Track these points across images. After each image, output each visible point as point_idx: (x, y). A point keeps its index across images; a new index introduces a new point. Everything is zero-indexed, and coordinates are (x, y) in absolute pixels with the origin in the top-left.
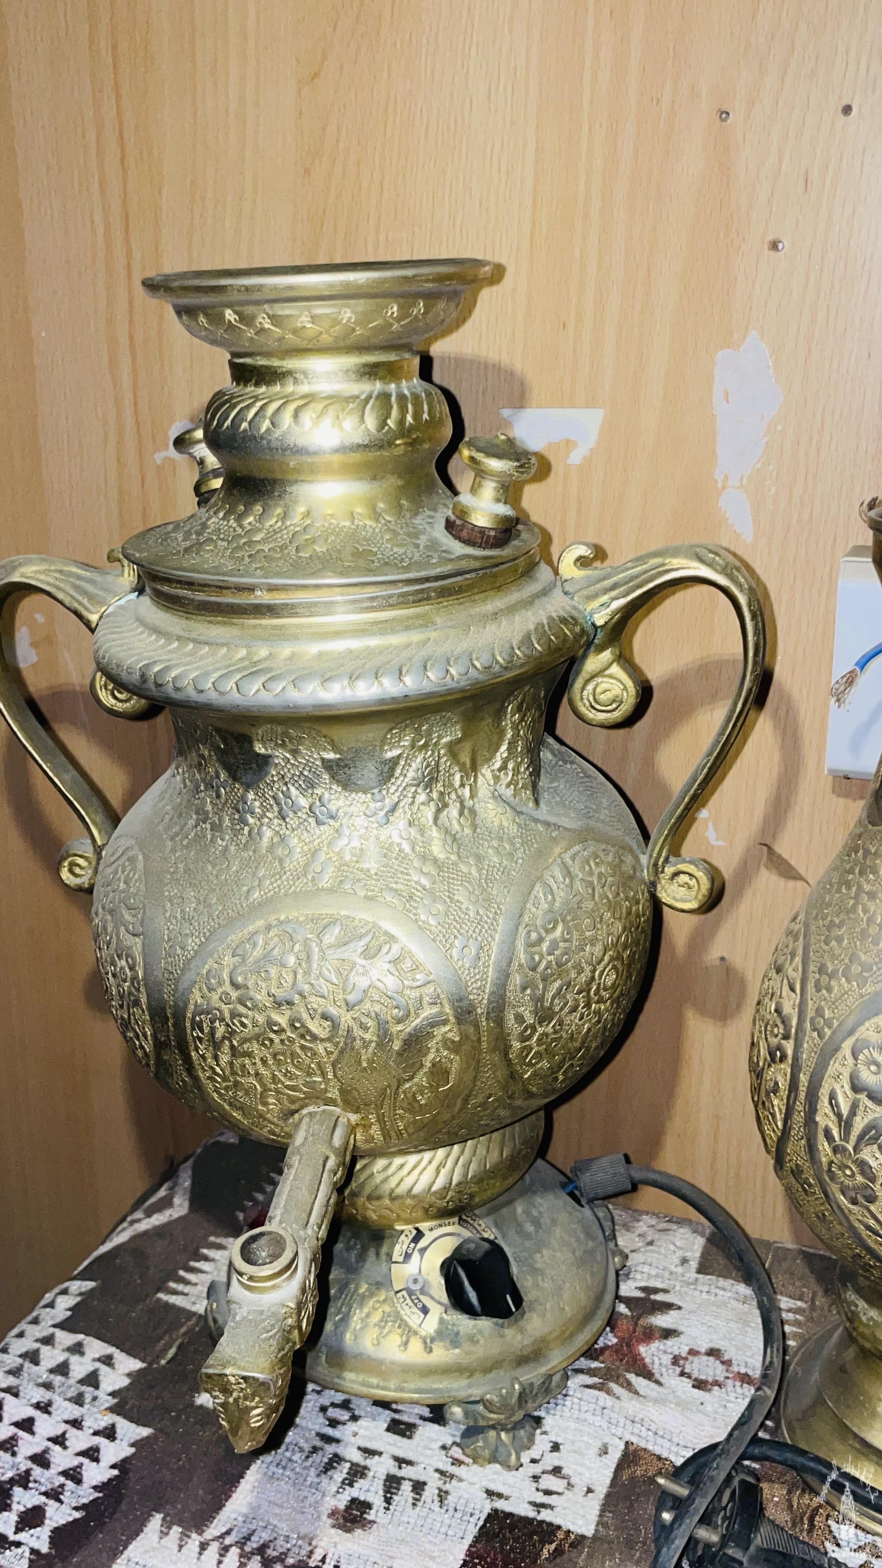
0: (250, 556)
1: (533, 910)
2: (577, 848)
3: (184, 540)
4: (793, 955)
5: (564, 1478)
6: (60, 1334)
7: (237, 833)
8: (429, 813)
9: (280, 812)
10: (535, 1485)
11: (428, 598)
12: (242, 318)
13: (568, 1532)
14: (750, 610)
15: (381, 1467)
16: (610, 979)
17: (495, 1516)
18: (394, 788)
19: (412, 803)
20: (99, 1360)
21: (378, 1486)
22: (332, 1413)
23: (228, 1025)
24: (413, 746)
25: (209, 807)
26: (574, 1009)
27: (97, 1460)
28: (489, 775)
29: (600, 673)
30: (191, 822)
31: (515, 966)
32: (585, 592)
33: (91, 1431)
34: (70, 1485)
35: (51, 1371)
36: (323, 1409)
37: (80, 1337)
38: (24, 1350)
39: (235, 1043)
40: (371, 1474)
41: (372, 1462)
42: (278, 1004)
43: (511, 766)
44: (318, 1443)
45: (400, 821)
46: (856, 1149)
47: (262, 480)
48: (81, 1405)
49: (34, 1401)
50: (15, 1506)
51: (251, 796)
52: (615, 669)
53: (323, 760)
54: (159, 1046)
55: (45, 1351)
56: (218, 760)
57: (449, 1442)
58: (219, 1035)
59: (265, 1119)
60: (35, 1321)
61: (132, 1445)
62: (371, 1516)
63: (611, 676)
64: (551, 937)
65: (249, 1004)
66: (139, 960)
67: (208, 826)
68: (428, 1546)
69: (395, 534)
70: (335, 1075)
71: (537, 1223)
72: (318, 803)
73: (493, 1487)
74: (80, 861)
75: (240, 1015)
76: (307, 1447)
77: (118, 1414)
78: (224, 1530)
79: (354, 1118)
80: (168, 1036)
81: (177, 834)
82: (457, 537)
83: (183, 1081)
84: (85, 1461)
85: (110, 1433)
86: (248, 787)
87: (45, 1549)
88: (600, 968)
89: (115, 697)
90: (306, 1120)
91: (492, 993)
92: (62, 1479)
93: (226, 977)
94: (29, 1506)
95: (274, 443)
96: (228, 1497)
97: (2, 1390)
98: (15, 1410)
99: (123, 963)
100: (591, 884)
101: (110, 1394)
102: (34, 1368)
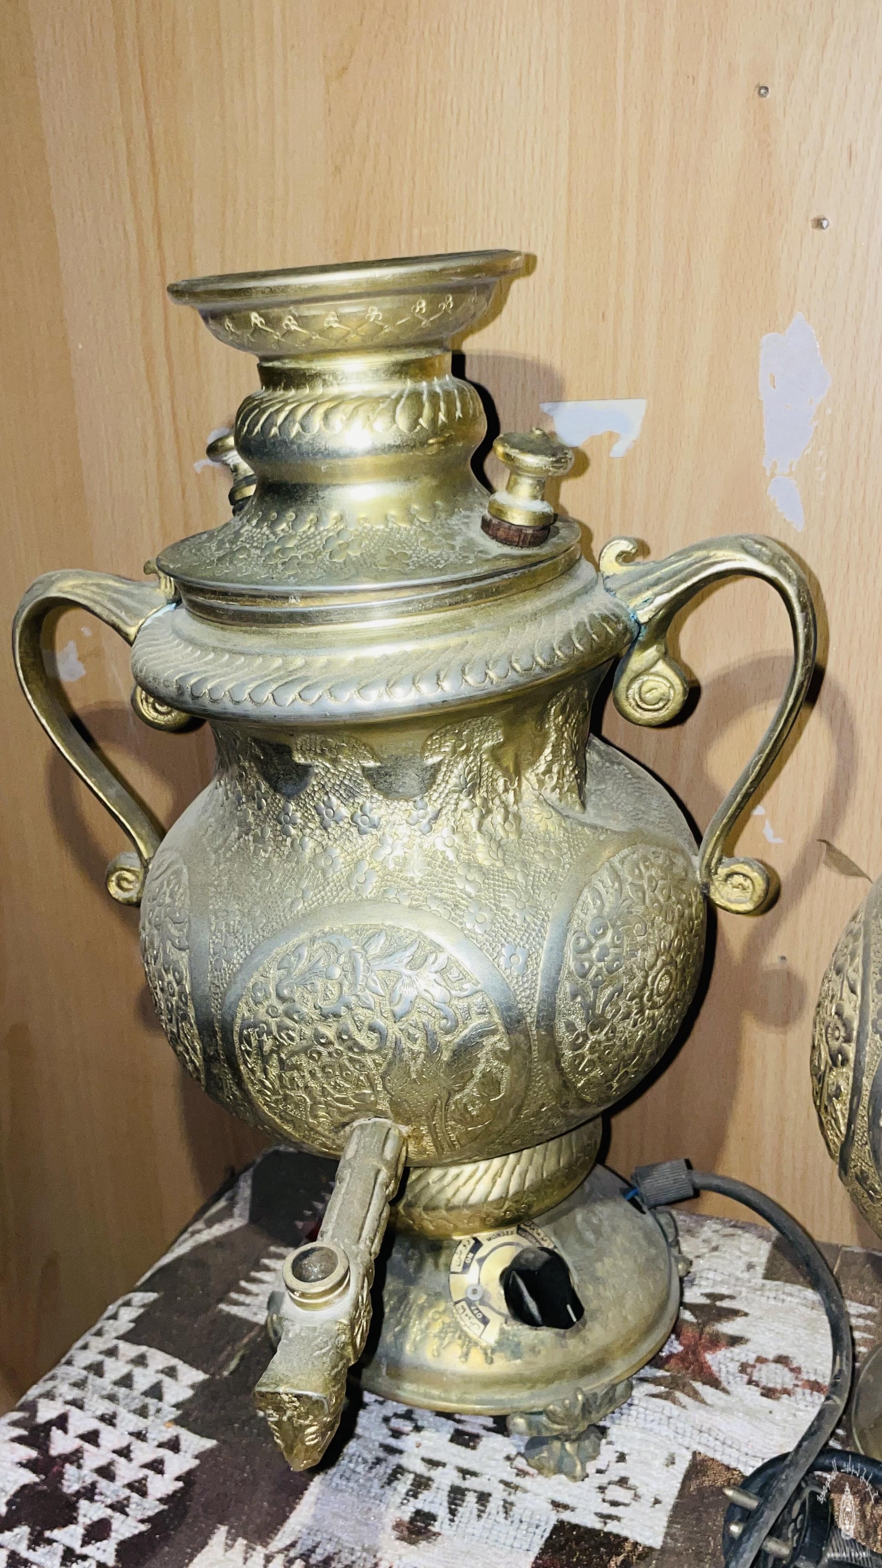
0: (283, 564)
1: (582, 916)
2: (626, 851)
3: (218, 549)
4: (853, 955)
5: (630, 1488)
6: (123, 1346)
7: (279, 845)
8: (472, 819)
9: (321, 823)
10: (601, 1496)
11: (465, 601)
12: (268, 321)
13: (636, 1544)
14: (800, 601)
15: (445, 1478)
16: (664, 984)
17: (561, 1528)
18: (436, 795)
19: (455, 810)
20: (162, 1372)
21: (443, 1497)
22: (396, 1423)
23: (275, 1038)
24: (454, 751)
25: (251, 819)
26: (627, 1016)
27: (161, 1472)
28: (533, 779)
29: (646, 671)
30: (235, 834)
31: (564, 973)
32: (627, 589)
33: (156, 1443)
34: (135, 1497)
35: (116, 1383)
36: (386, 1420)
37: (143, 1349)
38: (88, 1362)
39: (283, 1056)
40: (434, 1485)
41: (436, 1474)
42: (325, 1017)
43: (555, 769)
44: (381, 1454)
45: (443, 828)
47: (294, 486)
48: (145, 1417)
49: (99, 1413)
50: (81, 1519)
51: (292, 806)
52: (661, 667)
53: (363, 769)
54: (209, 1060)
55: (109, 1363)
56: (258, 771)
57: (513, 1452)
58: (267, 1048)
59: (317, 1132)
60: (99, 1333)
61: (196, 1457)
62: (436, 1528)
63: (657, 674)
64: (601, 942)
65: (296, 1017)
66: (186, 974)
67: (251, 838)
68: (493, 1559)
69: (431, 535)
70: (384, 1087)
71: (597, 1231)
72: (359, 812)
73: (559, 1499)
74: (128, 875)
75: (288, 1029)
76: (370, 1458)
77: (182, 1426)
78: (288, 1542)
79: (405, 1130)
80: (216, 1050)
81: (220, 848)
82: (494, 537)
83: (234, 1095)
84: (150, 1473)
85: (174, 1445)
86: (289, 797)
87: (111, 1561)
88: (652, 974)
89: (156, 710)
90: (357, 1133)
91: (542, 1001)
92: (127, 1492)
93: (272, 990)
94: (95, 1519)
95: (305, 448)
96: (292, 1509)
97: (67, 1403)
98: (80, 1422)
99: (170, 977)
100: (641, 888)
101: (174, 1406)
102: (98, 1380)
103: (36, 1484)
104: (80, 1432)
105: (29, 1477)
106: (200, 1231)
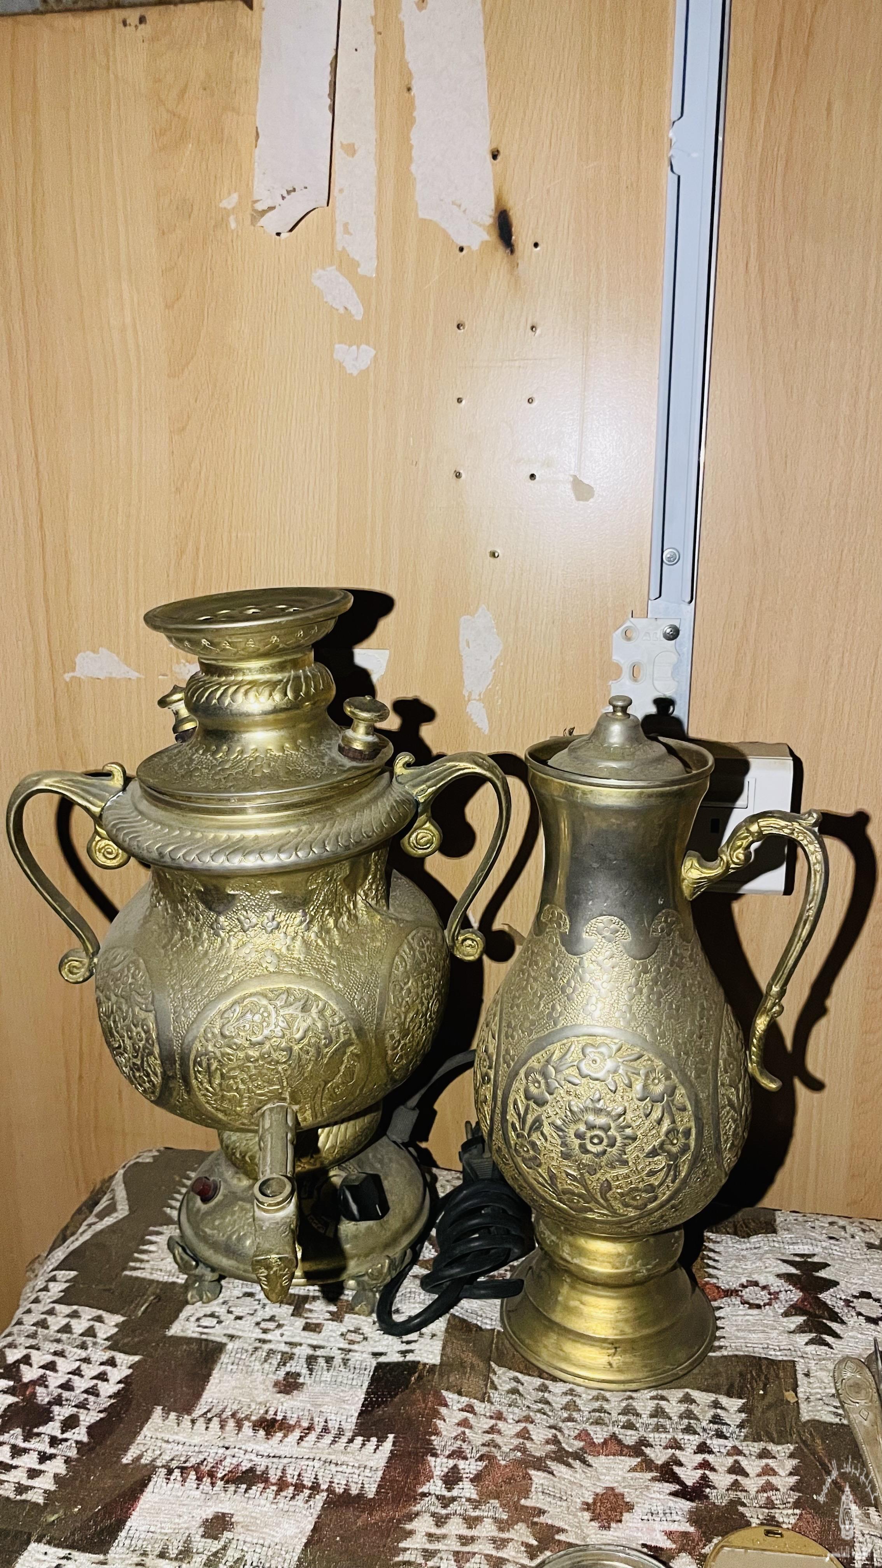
0: (225, 779)
1: (396, 972)
2: (415, 932)
5: (412, 1343)
6: (58, 1307)
7: (212, 942)
8: (331, 922)
9: (241, 928)
13: (424, 1365)
15: (302, 1352)
17: (379, 1367)
18: (312, 907)
20: (92, 1319)
21: (303, 1363)
23: (219, 1061)
24: (323, 882)
25: (190, 926)
26: (419, 1028)
27: (107, 1380)
28: (362, 892)
29: (420, 827)
30: (177, 937)
31: (388, 1006)
32: (412, 783)
33: (98, 1363)
34: (92, 1398)
35: (58, 1331)
36: (258, 1324)
37: (75, 1307)
38: (35, 1320)
39: (224, 1071)
40: (296, 1358)
41: (296, 1350)
42: (253, 1045)
43: (374, 887)
44: (258, 1344)
45: (315, 928)
47: (227, 732)
48: (86, 1349)
49: (52, 1351)
50: (57, 1418)
51: (222, 919)
53: (271, 895)
54: (166, 1079)
55: (50, 1319)
56: (199, 898)
57: (345, 1331)
59: (239, 1116)
60: (38, 1301)
61: (130, 1368)
63: (426, 829)
65: (233, 1047)
66: (153, 1026)
67: (191, 939)
68: (341, 1394)
69: (310, 758)
70: (288, 1084)
72: (266, 921)
73: (376, 1350)
74: (77, 964)
75: (228, 1054)
76: (250, 1349)
77: (114, 1350)
78: (205, 1410)
79: (297, 1108)
80: (175, 1072)
81: (167, 944)
82: (347, 756)
83: (183, 1099)
84: (99, 1382)
85: (112, 1362)
86: (219, 913)
87: (85, 1439)
88: (431, 1001)
90: (268, 1113)
91: (377, 1024)
92: (85, 1396)
93: (217, 1032)
94: (67, 1415)
96: (203, 1390)
97: (26, 1348)
98: (39, 1358)
99: (139, 1029)
101: (105, 1340)
102: (46, 1331)
103: (17, 1402)
104: (41, 1364)
105: (11, 1399)
106: (94, 1224)
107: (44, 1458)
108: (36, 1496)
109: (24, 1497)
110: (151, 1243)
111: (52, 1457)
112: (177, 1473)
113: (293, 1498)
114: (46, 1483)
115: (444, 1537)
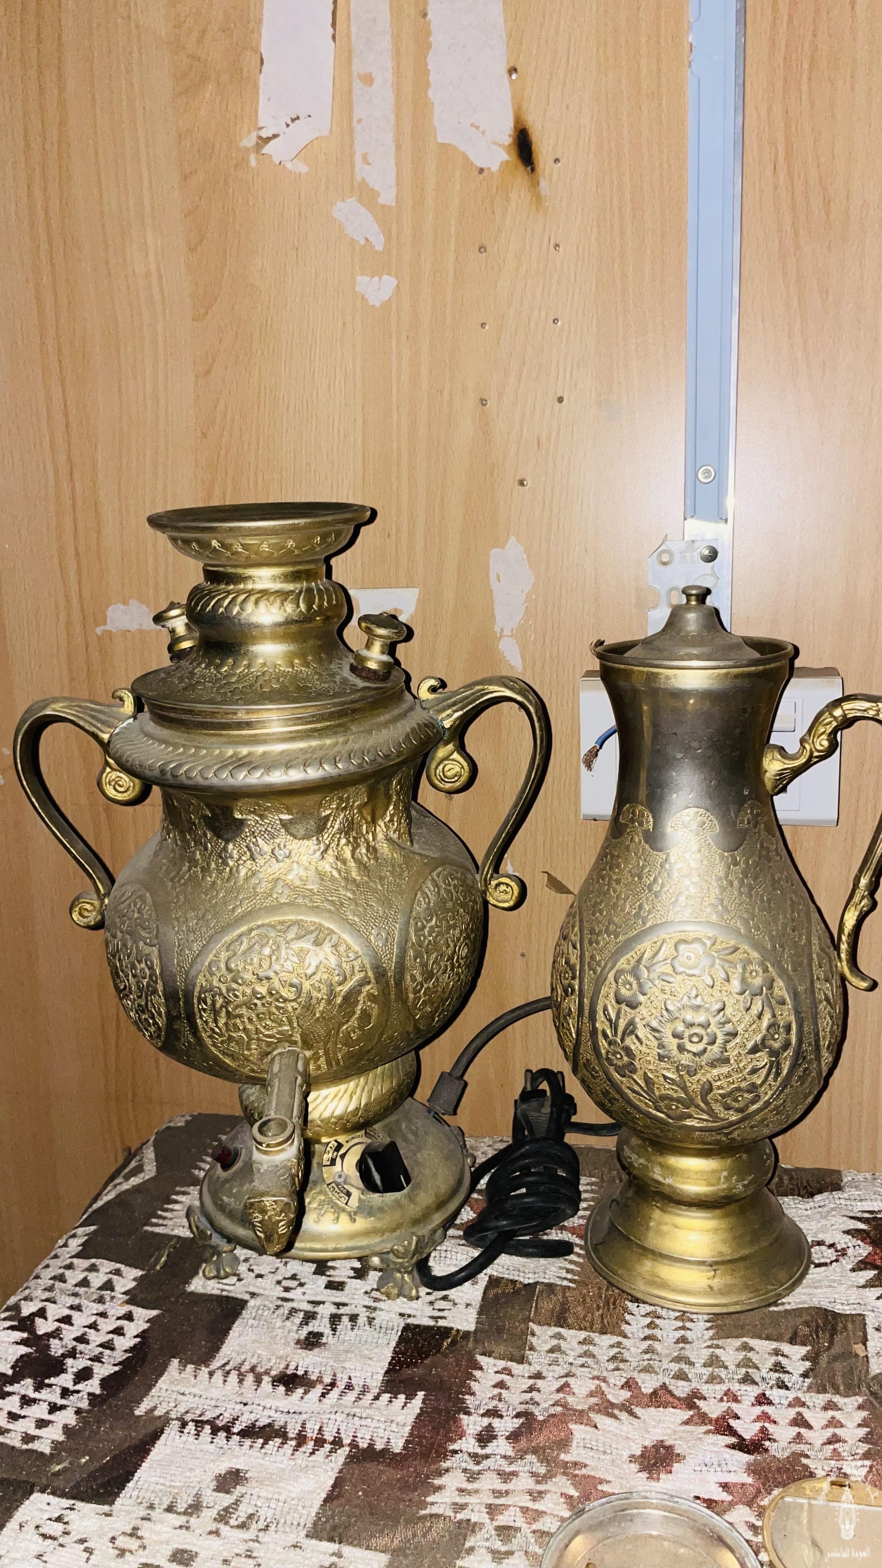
0: (230, 692)
1: (418, 908)
2: (439, 869)
3: (180, 682)
4: (573, 927)
5: (450, 1301)
6: (77, 1262)
7: (220, 872)
8: (348, 851)
9: (251, 856)
10: (431, 1307)
11: (346, 714)
12: (223, 545)
13: (458, 1331)
14: (537, 716)
15: (326, 1311)
16: (464, 952)
17: (407, 1328)
18: (326, 835)
19: (338, 845)
20: (110, 1273)
21: (326, 1321)
22: (285, 1283)
23: (225, 997)
24: (337, 808)
25: (198, 856)
26: (445, 972)
27: (123, 1335)
28: (382, 824)
29: (447, 758)
30: (185, 868)
31: (409, 944)
32: (436, 708)
33: (115, 1318)
34: (107, 1352)
35: (76, 1285)
36: (279, 1282)
37: (93, 1261)
38: (53, 1274)
39: (230, 1009)
40: (319, 1316)
41: (320, 1309)
42: (260, 979)
43: (395, 819)
44: (280, 1303)
45: (330, 857)
46: (622, 1040)
47: (232, 644)
48: (104, 1303)
49: (68, 1305)
50: (70, 1370)
51: (230, 847)
52: (456, 756)
53: (281, 820)
54: (171, 1019)
55: (68, 1273)
56: (206, 825)
57: (369, 1289)
58: (218, 1005)
59: (248, 1061)
60: (56, 1256)
61: (147, 1322)
62: (324, 1340)
63: (453, 760)
64: (429, 925)
65: (240, 981)
66: (156, 961)
67: (199, 870)
68: (366, 1352)
69: (321, 675)
70: (298, 1025)
71: (415, 1134)
72: (277, 848)
73: (403, 1311)
74: (88, 906)
75: (234, 990)
76: (271, 1307)
77: (132, 1304)
78: (223, 1362)
79: (308, 1054)
80: (179, 1011)
81: (175, 877)
82: (359, 676)
83: (189, 1042)
84: (115, 1337)
85: (129, 1317)
86: (228, 841)
87: (98, 1391)
88: (458, 944)
89: (116, 790)
90: (278, 1058)
91: (396, 963)
92: (101, 1349)
93: (223, 966)
94: (80, 1368)
95: (243, 622)
96: (223, 1343)
97: (42, 1301)
98: (54, 1312)
99: (143, 965)
100: (450, 892)
101: (123, 1294)
102: (63, 1285)
103: (31, 1353)
104: (57, 1317)
105: (23, 1350)
106: (120, 1184)
107: (54, 1408)
108: (44, 1447)
109: (30, 1446)
110: (176, 1202)
111: (63, 1407)
112: (191, 1427)
113: (312, 1453)
114: (54, 1433)
115: (477, 1491)
